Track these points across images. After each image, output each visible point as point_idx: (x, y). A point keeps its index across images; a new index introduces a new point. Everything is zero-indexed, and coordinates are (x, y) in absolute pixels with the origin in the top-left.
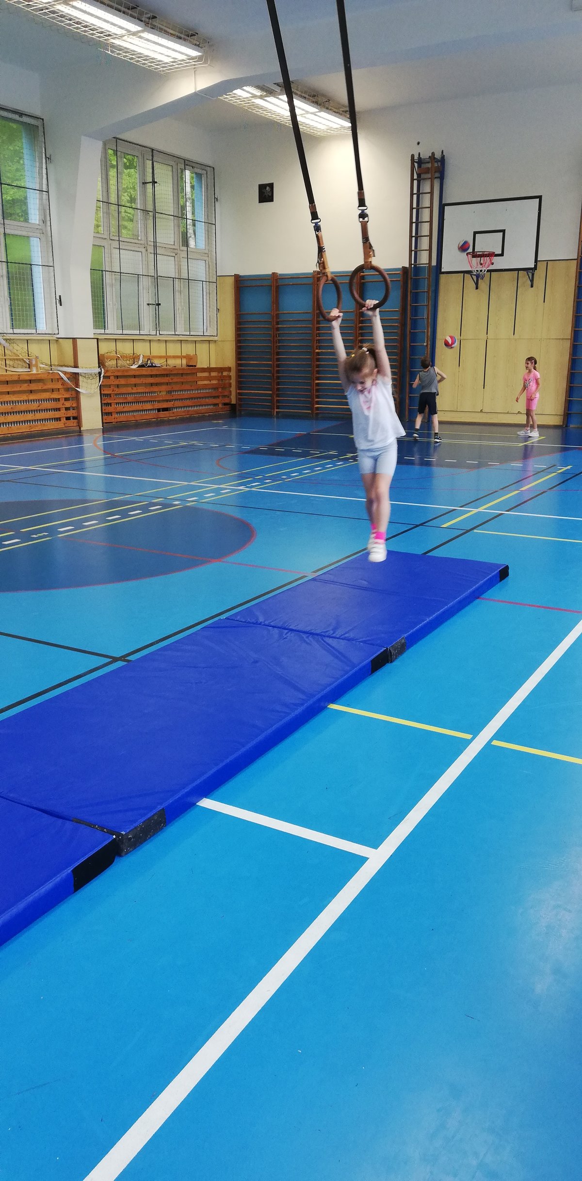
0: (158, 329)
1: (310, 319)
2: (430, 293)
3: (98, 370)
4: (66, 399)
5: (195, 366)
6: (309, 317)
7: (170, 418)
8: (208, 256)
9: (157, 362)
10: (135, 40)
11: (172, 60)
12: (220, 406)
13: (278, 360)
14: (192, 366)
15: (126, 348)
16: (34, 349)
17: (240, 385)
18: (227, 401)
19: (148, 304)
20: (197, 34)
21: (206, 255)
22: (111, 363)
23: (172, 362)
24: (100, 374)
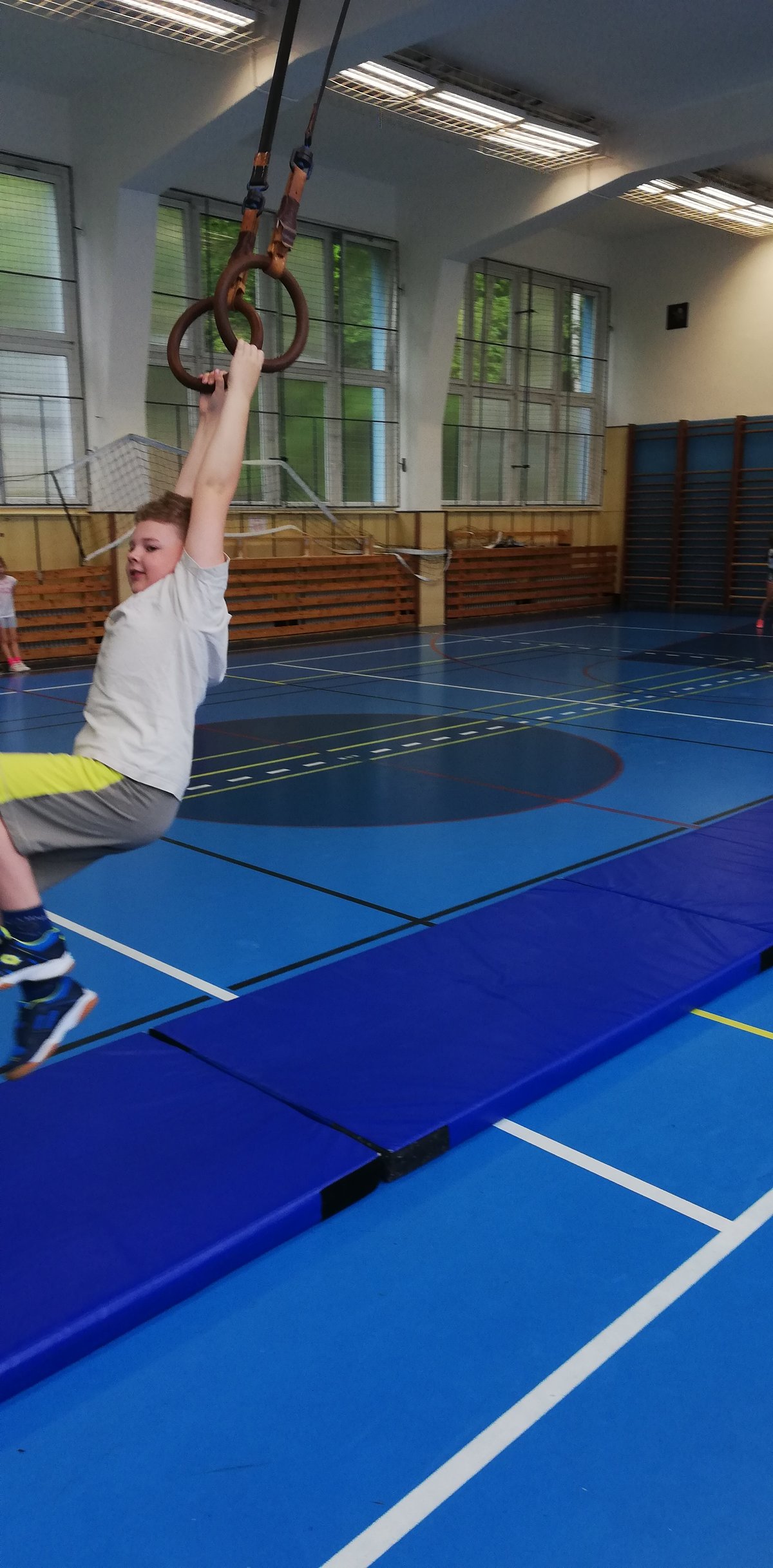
0: (523, 498)
1: (728, 481)
3: (443, 552)
4: (403, 588)
5: (569, 545)
6: (728, 478)
7: (532, 612)
8: (595, 402)
9: (520, 541)
10: (514, 134)
11: (560, 154)
12: (599, 596)
13: (681, 535)
14: (566, 545)
15: (481, 524)
16: (369, 526)
17: (627, 569)
18: (609, 590)
19: (514, 467)
20: (593, 118)
21: (593, 401)
22: (460, 543)
24: (446, 556)
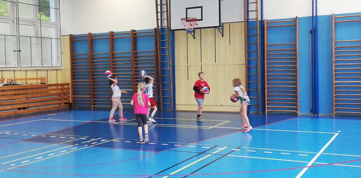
0: (19, 64)
1: (109, 57)
2: (169, 41)
5: (45, 83)
6: (109, 56)
7: (25, 113)
8: (57, 26)
9: (19, 82)
12: (62, 104)
13: (93, 78)
14: (43, 83)
17: (74, 93)
18: (66, 101)
19: (14, 51)
21: (55, 25)
23: (29, 82)
